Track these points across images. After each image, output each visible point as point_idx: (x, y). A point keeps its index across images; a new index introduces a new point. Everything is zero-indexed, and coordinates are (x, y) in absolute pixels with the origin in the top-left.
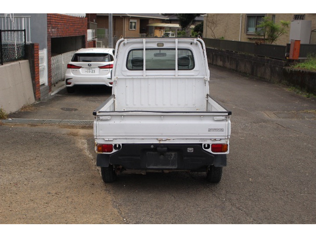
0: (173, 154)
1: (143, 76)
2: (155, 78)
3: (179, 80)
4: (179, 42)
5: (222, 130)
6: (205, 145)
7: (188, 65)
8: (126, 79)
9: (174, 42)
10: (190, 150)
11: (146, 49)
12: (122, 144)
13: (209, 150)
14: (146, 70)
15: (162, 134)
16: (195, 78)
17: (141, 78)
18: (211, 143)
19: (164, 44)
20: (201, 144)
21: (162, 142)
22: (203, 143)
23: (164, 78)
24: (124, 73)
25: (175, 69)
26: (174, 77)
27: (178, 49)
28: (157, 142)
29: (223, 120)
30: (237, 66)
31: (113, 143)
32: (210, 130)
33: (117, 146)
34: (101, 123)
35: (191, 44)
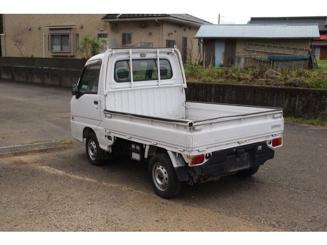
0: (246, 154)
1: (131, 87)
2: (141, 89)
3: (162, 89)
4: (160, 52)
5: (279, 126)
8: (114, 92)
9: (156, 53)
10: (260, 148)
11: (132, 60)
12: (212, 152)
13: (271, 145)
14: (134, 81)
15: (242, 136)
16: (174, 87)
17: (128, 90)
18: (272, 139)
19: (146, 54)
20: (266, 141)
21: (241, 145)
22: (268, 139)
24: (113, 86)
25: (158, 79)
26: (158, 86)
27: (160, 59)
29: (279, 117)
30: (61, 82)
31: (204, 153)
32: (272, 127)
33: (208, 156)
34: (196, 134)
35: (168, 54)
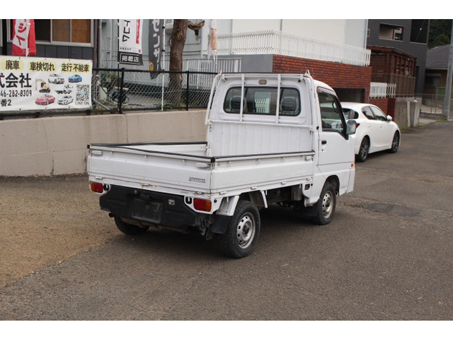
0: (159, 205)
1: (239, 121)
2: (254, 125)
3: (281, 129)
4: (282, 79)
5: (203, 181)
6: (187, 198)
7: (294, 110)
8: (222, 123)
9: (276, 79)
10: (171, 202)
11: (245, 88)
12: (111, 185)
13: (191, 206)
14: (243, 113)
15: (144, 177)
16: (300, 128)
17: (237, 124)
18: (193, 196)
19: (267, 81)
20: (183, 196)
21: (144, 188)
22: (186, 195)
23: (263, 125)
24: (221, 116)
26: (274, 124)
27: (281, 88)
28: (139, 187)
29: (205, 168)
31: (103, 182)
32: (191, 179)
33: (107, 187)
34: (94, 158)
35: (299, 81)
